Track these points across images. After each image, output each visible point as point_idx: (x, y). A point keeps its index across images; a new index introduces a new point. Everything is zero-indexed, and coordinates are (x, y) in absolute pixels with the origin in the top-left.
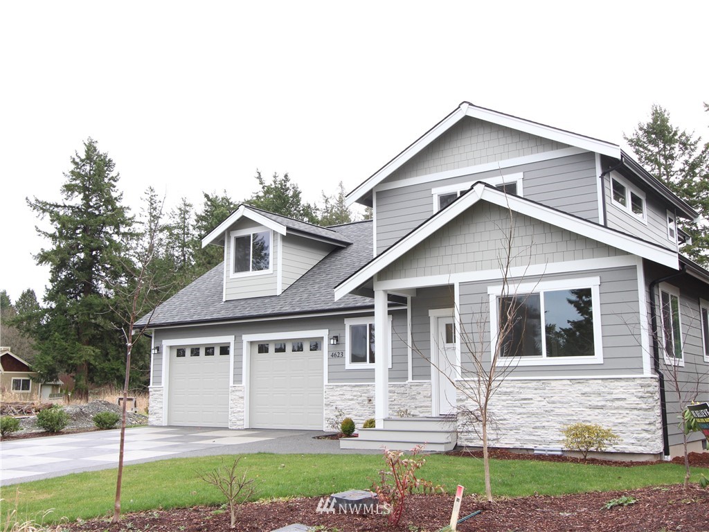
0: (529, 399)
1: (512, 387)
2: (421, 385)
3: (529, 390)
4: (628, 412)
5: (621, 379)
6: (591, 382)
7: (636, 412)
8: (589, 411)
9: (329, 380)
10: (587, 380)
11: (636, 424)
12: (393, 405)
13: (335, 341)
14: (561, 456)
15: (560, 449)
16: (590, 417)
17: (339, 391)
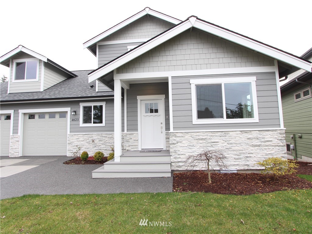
0: (217, 142)
1: (206, 135)
2: (132, 134)
3: (217, 137)
4: (274, 148)
5: (269, 130)
6: (253, 132)
7: (277, 148)
8: (252, 148)
9: (70, 132)
10: (250, 131)
11: (278, 154)
12: (106, 143)
13: (75, 113)
14: (237, 173)
15: (236, 170)
16: (252, 151)
17: (76, 137)
